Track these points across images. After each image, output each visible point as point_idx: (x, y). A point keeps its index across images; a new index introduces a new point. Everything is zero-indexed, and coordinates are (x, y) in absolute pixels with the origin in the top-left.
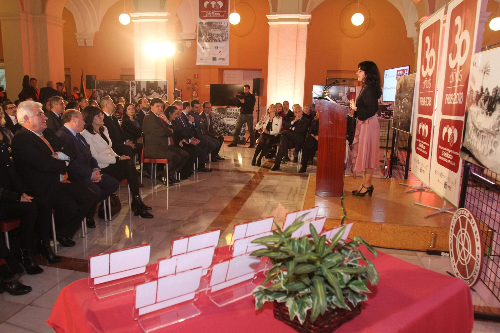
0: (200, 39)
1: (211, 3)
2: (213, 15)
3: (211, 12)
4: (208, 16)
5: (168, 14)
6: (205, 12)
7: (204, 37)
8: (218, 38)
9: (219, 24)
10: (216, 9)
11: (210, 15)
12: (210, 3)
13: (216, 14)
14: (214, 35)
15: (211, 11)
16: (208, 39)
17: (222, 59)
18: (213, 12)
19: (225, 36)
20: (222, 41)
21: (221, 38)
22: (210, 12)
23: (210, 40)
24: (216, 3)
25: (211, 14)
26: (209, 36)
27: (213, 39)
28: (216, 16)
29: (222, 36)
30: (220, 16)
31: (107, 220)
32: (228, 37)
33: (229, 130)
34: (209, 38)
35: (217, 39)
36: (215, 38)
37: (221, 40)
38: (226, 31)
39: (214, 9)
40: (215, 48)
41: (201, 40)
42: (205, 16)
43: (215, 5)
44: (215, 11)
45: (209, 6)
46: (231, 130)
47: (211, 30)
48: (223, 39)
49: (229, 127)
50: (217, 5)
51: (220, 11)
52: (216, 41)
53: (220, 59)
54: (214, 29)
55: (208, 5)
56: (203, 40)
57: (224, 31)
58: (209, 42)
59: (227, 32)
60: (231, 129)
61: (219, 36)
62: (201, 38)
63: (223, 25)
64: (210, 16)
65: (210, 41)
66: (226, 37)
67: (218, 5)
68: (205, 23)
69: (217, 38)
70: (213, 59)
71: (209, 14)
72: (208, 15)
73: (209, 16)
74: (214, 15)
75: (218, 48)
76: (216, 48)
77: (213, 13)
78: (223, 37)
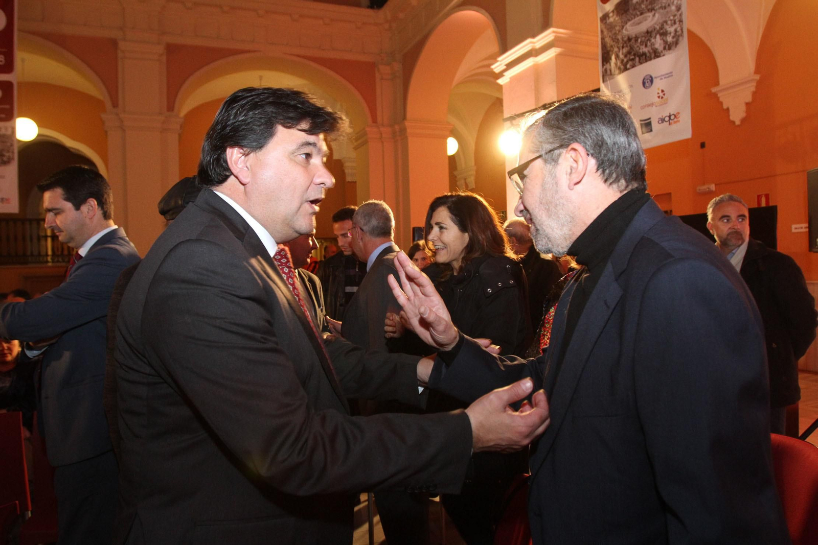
0: (605, 71)
5: (554, 32)
8: (649, 44)
14: (636, 40)
16: (622, 61)
17: (670, 117)
19: (672, 29)
20: (665, 52)
21: (659, 43)
23: (627, 62)
26: (625, 50)
27: (634, 55)
29: (661, 35)
32: (682, 30)
34: (626, 56)
35: (647, 50)
36: (644, 49)
37: (661, 49)
38: (673, 8)
40: (644, 83)
41: (608, 71)
47: (628, 26)
48: (666, 42)
52: (644, 58)
53: (663, 120)
54: (637, 19)
56: (613, 69)
57: (668, 9)
58: (626, 69)
59: (679, 9)
61: (654, 34)
62: (608, 66)
65: (628, 66)
66: (676, 31)
68: (613, 11)
69: (646, 46)
70: (643, 126)
75: (652, 81)
76: (647, 85)
78: (665, 34)
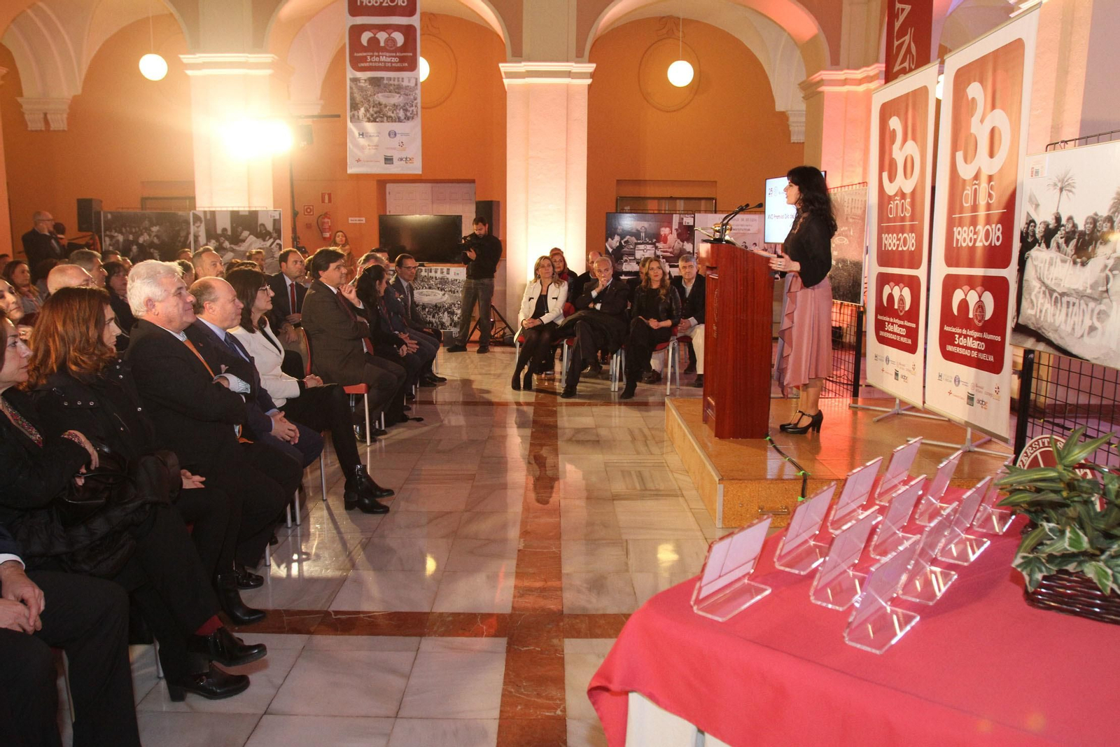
0: (354, 115)
1: (377, 36)
2: (382, 62)
3: (379, 56)
4: (371, 64)
5: (273, 57)
6: (365, 54)
7: (362, 110)
8: (395, 112)
9: (396, 83)
10: (387, 48)
11: (376, 62)
12: (375, 35)
13: (389, 60)
14: (386, 106)
15: (376, 54)
16: (372, 115)
17: (406, 158)
18: (383, 56)
19: (411, 109)
20: (405, 120)
21: (401, 114)
22: (376, 56)
23: (377, 118)
24: (389, 35)
25: (377, 59)
26: (375, 109)
27: (383, 115)
28: (389, 65)
29: (404, 110)
30: (399, 65)
31: (292, 525)
32: (417, 112)
33: (428, 316)
34: (376, 113)
35: (393, 115)
36: (390, 114)
37: (403, 118)
38: (412, 97)
39: (384, 49)
40: (389, 135)
41: (356, 117)
42: (363, 65)
43: (387, 41)
44: (388, 54)
45: (374, 41)
46: (431, 317)
47: (380, 95)
48: (406, 115)
49: (427, 310)
50: (391, 41)
51: (398, 54)
52: (390, 119)
53: (401, 159)
54: (386, 94)
55: (370, 40)
56: (361, 117)
57: (409, 97)
58: (375, 121)
59: (415, 99)
60: (431, 313)
61: (399, 108)
62: (356, 113)
63: (405, 83)
64: (377, 65)
65: (377, 120)
66: (413, 111)
67: (394, 41)
68: (365, 80)
69: (393, 113)
70: (386, 159)
71: (373, 59)
72: (371, 62)
73: (374, 65)
74: (385, 62)
75: (395, 135)
76: (392, 136)
77: (383, 59)
78: (406, 110)
